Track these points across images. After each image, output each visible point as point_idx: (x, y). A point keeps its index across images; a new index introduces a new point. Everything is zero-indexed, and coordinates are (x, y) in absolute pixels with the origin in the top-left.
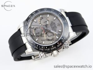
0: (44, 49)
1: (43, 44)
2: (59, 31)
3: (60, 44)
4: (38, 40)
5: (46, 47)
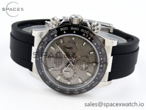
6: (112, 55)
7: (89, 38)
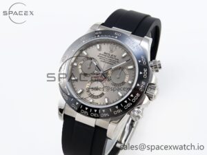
0: (131, 102)
1: (122, 97)
2: (123, 55)
3: (145, 70)
4: (108, 100)
5: (132, 96)
6: (96, 126)
7: (126, 102)
